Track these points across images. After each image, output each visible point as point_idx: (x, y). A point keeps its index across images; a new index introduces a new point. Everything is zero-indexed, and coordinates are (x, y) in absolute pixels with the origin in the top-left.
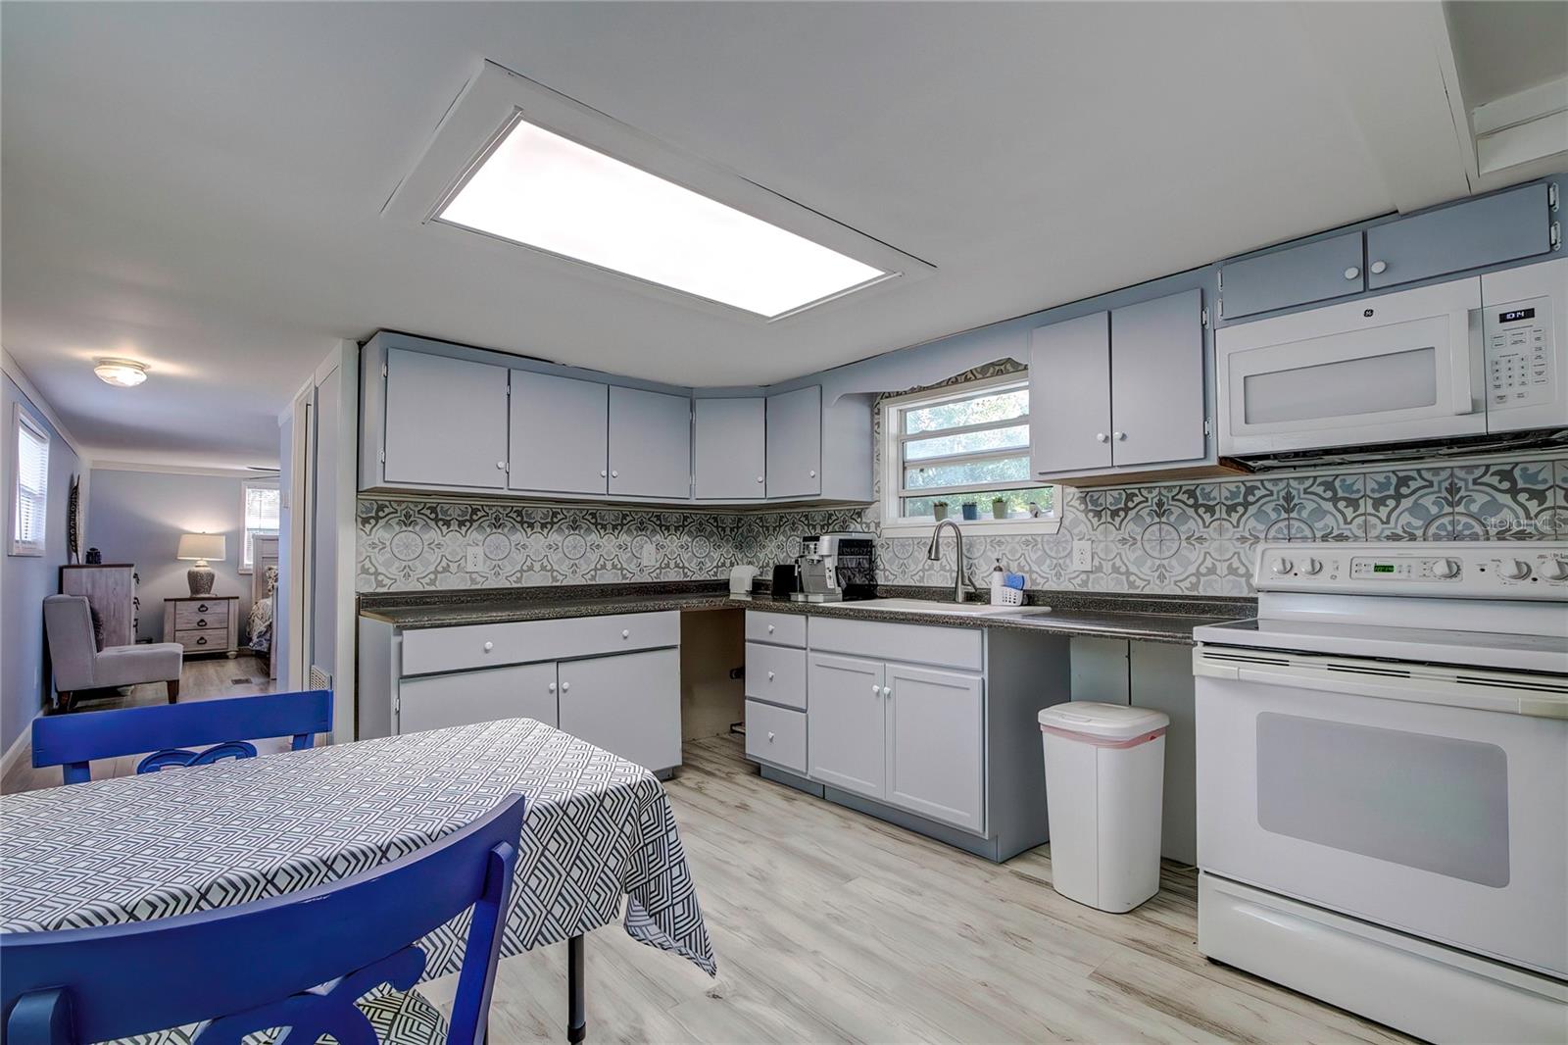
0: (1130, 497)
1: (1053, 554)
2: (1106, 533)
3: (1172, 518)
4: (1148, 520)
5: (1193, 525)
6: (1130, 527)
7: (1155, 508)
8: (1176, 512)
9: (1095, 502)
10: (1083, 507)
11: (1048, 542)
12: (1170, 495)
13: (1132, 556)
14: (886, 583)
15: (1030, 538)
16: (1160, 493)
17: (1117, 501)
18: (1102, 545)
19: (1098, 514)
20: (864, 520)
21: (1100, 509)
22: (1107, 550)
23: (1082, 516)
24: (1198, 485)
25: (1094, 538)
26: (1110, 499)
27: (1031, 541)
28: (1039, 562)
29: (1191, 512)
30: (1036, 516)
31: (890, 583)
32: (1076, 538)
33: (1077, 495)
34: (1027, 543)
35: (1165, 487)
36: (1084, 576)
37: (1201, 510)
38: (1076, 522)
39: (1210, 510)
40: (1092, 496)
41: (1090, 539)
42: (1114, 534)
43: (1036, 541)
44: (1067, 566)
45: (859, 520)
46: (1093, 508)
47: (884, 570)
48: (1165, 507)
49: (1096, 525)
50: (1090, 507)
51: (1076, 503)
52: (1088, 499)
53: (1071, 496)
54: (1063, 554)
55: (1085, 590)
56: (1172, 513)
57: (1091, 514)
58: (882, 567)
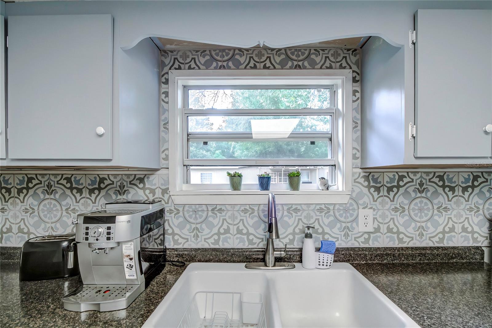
0: (401, 178)
1: (342, 219)
2: (382, 204)
3: (429, 194)
4: (413, 195)
5: (441, 199)
6: (400, 199)
7: (418, 186)
8: (432, 190)
9: (375, 180)
10: (366, 184)
11: (339, 210)
12: (428, 178)
13: (401, 221)
14: (176, 247)
15: (323, 206)
16: (421, 177)
17: (392, 180)
18: (380, 213)
19: (378, 189)
20: (147, 186)
21: (379, 185)
22: (384, 216)
23: (365, 190)
24: (445, 172)
25: (374, 207)
26: (387, 179)
27: (325, 209)
28: (331, 225)
29: (440, 190)
30: (328, 189)
31: (180, 246)
32: (361, 207)
33: (362, 174)
34: (321, 210)
35: (424, 172)
36: (366, 236)
37: (447, 189)
38: (361, 195)
39: (452, 189)
40: (373, 176)
41: (371, 208)
42: (389, 205)
43: (329, 209)
44: (354, 228)
45: (141, 186)
46: (374, 184)
47: (173, 234)
48: (425, 186)
49: (376, 197)
50: (372, 184)
51: (362, 180)
52: (370, 177)
53: (358, 175)
54: (350, 219)
55: (367, 246)
56: (429, 191)
57: (372, 190)
58: (170, 231)
